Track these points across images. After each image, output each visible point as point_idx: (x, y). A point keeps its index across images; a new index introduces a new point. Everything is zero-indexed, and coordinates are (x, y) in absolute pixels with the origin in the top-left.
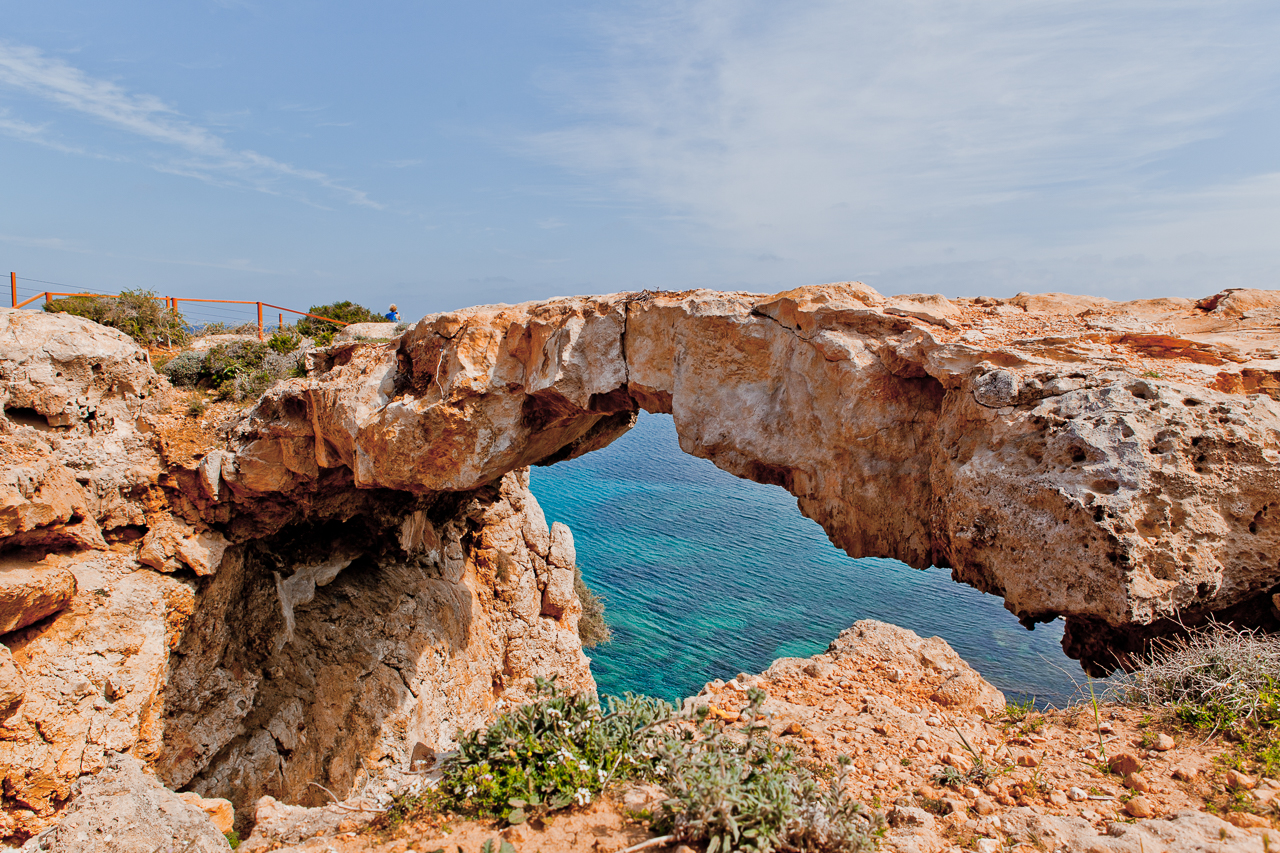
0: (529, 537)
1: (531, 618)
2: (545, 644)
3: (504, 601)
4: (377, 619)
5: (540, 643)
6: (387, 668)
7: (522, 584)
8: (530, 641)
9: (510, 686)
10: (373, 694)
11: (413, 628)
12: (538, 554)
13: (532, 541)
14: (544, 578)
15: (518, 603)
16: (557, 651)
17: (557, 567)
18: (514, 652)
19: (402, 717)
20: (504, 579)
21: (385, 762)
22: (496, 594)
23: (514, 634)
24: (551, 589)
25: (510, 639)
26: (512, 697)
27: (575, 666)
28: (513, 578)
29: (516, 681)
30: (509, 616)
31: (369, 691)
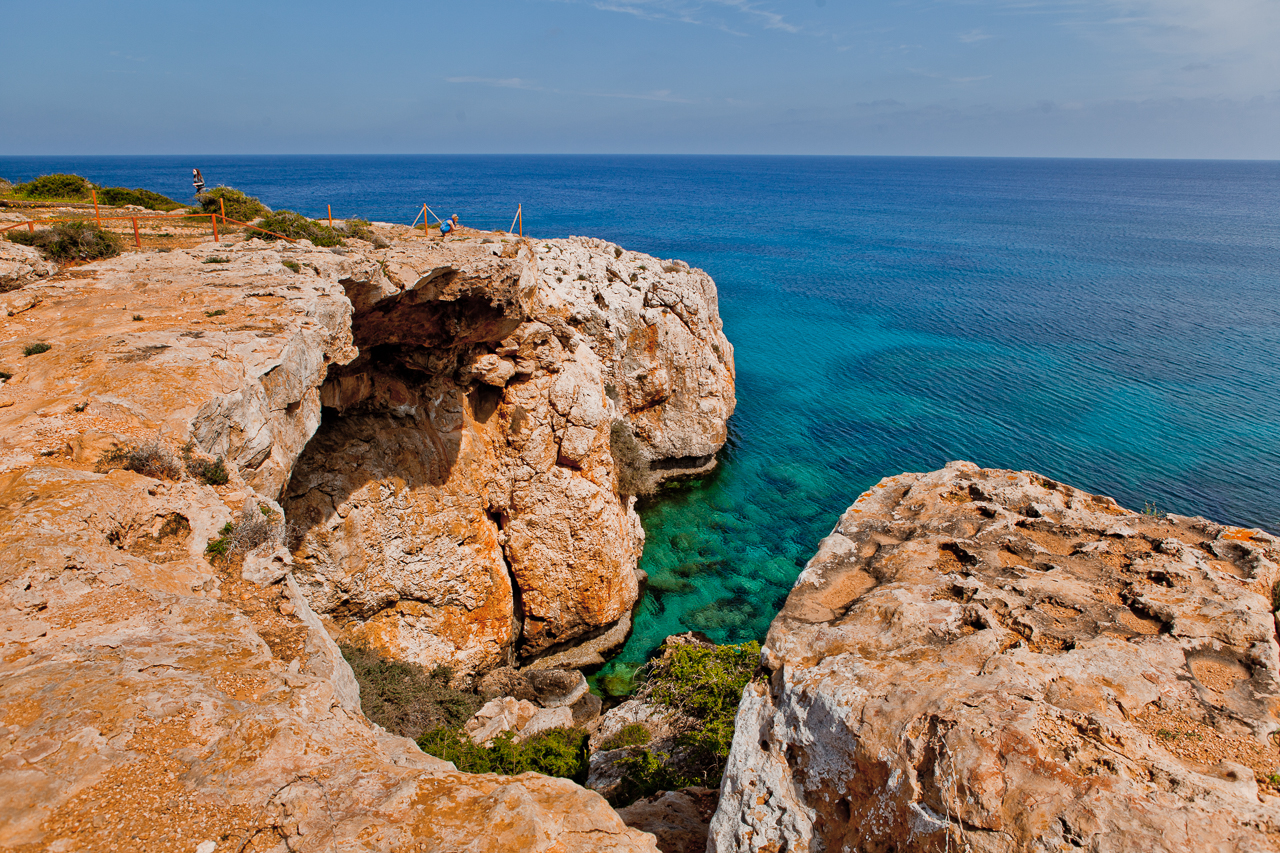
0: (552, 397)
1: (539, 466)
2: (554, 489)
3: (515, 449)
4: (319, 456)
5: (548, 488)
6: (320, 493)
7: (533, 437)
8: (539, 485)
9: (515, 519)
10: (300, 511)
11: (359, 465)
12: (557, 412)
13: (555, 400)
14: (559, 433)
15: (526, 453)
16: (566, 496)
17: (574, 425)
18: (517, 493)
19: (324, 531)
20: (516, 431)
21: (312, 561)
22: (509, 444)
23: (519, 478)
24: (565, 443)
25: (516, 481)
26: (515, 528)
27: (584, 511)
28: (524, 431)
29: (521, 516)
30: (519, 462)
31: (297, 508)
